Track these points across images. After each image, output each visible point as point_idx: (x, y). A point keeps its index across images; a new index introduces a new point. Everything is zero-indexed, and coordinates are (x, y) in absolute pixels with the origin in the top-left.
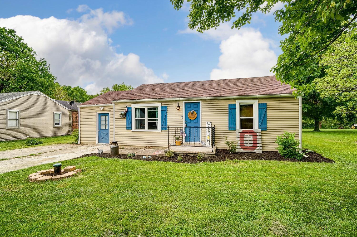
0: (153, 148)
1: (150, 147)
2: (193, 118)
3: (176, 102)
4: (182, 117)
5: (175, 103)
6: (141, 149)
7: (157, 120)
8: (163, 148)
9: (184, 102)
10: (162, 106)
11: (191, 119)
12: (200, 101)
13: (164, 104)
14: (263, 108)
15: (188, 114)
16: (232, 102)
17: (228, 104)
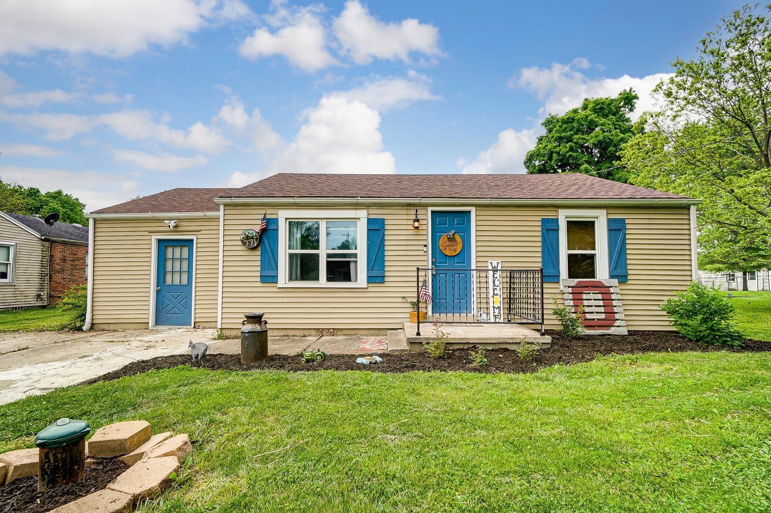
0: (342, 333)
1: (332, 330)
2: (454, 252)
3: (409, 208)
4: (425, 249)
5: (405, 212)
6: (304, 336)
7: (355, 255)
8: (372, 332)
9: (430, 209)
10: (371, 217)
11: (447, 253)
12: (473, 210)
13: (377, 214)
14: (617, 230)
15: (441, 242)
16: (548, 214)
17: (540, 218)
